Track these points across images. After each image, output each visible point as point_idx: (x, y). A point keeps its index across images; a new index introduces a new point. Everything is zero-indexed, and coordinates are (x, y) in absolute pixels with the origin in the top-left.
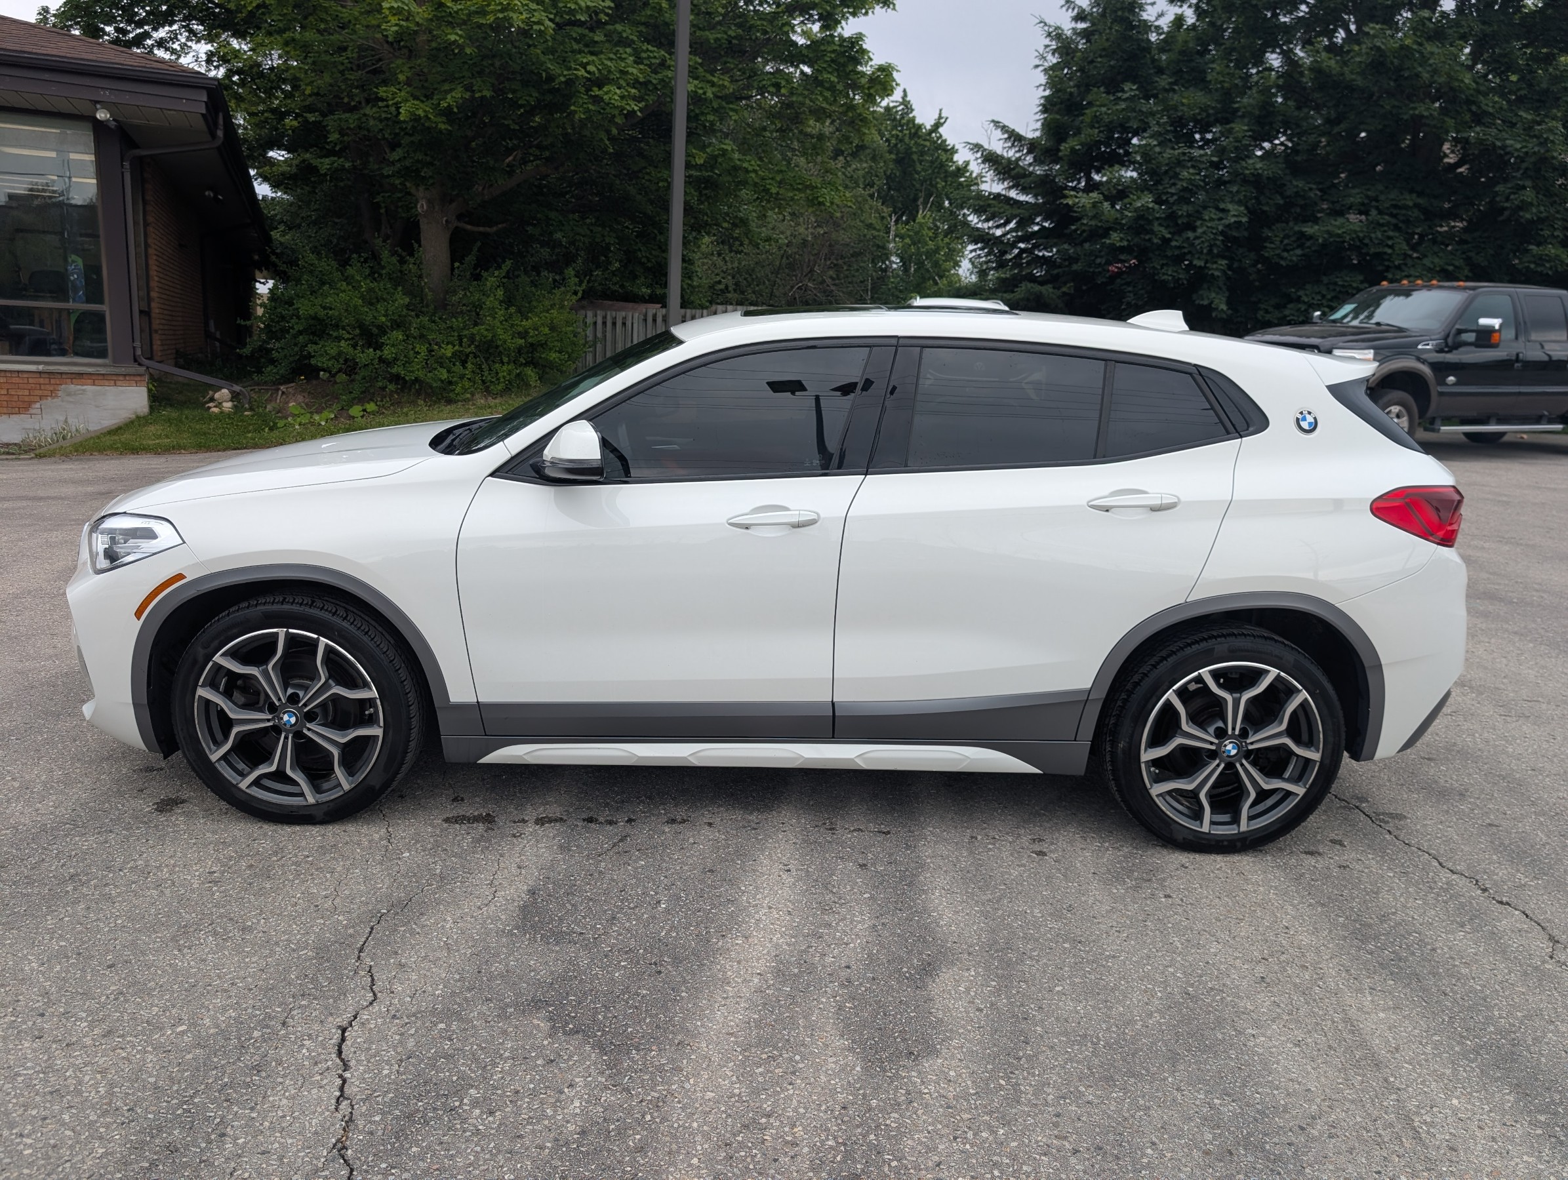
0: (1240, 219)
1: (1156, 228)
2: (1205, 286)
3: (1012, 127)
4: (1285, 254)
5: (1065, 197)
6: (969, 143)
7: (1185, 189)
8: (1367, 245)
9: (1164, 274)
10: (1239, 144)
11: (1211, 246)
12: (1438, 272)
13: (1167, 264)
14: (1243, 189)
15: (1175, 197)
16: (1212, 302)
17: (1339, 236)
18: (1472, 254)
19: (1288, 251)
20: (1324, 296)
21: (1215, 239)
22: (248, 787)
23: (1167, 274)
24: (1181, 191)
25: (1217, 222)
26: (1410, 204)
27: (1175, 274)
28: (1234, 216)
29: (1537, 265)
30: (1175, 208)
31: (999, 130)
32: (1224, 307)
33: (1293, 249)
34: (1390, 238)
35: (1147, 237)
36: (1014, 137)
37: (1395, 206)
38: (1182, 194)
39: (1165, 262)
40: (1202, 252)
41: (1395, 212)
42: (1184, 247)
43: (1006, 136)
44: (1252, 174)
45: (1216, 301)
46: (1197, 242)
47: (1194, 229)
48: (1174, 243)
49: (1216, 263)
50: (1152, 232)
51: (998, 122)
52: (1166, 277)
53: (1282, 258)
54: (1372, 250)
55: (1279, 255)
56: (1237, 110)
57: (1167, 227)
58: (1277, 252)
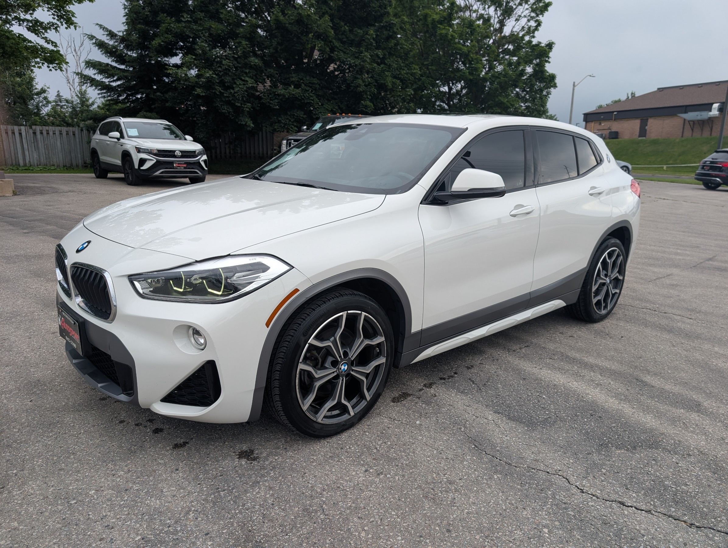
0: (253, 85)
1: (217, 87)
2: (241, 115)
3: (110, 28)
4: (272, 102)
5: (167, 69)
6: (87, 35)
7: (226, 69)
8: (303, 99)
9: (223, 109)
10: (245, 50)
11: (243, 97)
12: (330, 111)
13: (223, 105)
14: (251, 71)
15: (222, 73)
16: (247, 123)
17: (293, 95)
18: (339, 104)
19: (272, 100)
20: (290, 120)
21: (244, 94)
22: (322, 420)
23: (225, 109)
24: (224, 70)
25: (242, 86)
26: (316, 82)
27: (228, 109)
28: (251, 83)
29: (366, 109)
30: (223, 78)
31: (102, 29)
32: (252, 125)
33: (274, 100)
34: (311, 96)
35: (214, 91)
36: (112, 35)
37: (310, 83)
38: (225, 71)
39: (222, 103)
40: (239, 100)
41: (311, 85)
42: (230, 97)
43: (106, 33)
44: (255, 65)
45: (249, 122)
46: (236, 95)
47: (233, 88)
48: (225, 95)
49: (246, 105)
50: (216, 89)
51: (101, 25)
52: (224, 111)
53: (271, 103)
54: (306, 101)
55: (269, 102)
56: (239, 34)
57: (220, 87)
58: (268, 100)
